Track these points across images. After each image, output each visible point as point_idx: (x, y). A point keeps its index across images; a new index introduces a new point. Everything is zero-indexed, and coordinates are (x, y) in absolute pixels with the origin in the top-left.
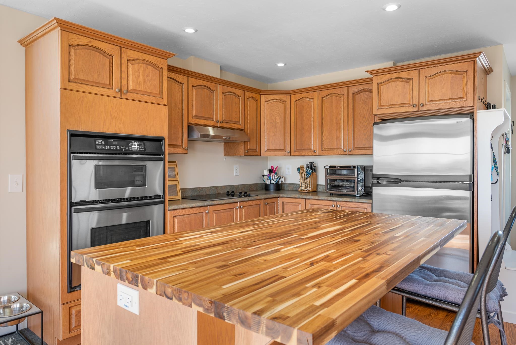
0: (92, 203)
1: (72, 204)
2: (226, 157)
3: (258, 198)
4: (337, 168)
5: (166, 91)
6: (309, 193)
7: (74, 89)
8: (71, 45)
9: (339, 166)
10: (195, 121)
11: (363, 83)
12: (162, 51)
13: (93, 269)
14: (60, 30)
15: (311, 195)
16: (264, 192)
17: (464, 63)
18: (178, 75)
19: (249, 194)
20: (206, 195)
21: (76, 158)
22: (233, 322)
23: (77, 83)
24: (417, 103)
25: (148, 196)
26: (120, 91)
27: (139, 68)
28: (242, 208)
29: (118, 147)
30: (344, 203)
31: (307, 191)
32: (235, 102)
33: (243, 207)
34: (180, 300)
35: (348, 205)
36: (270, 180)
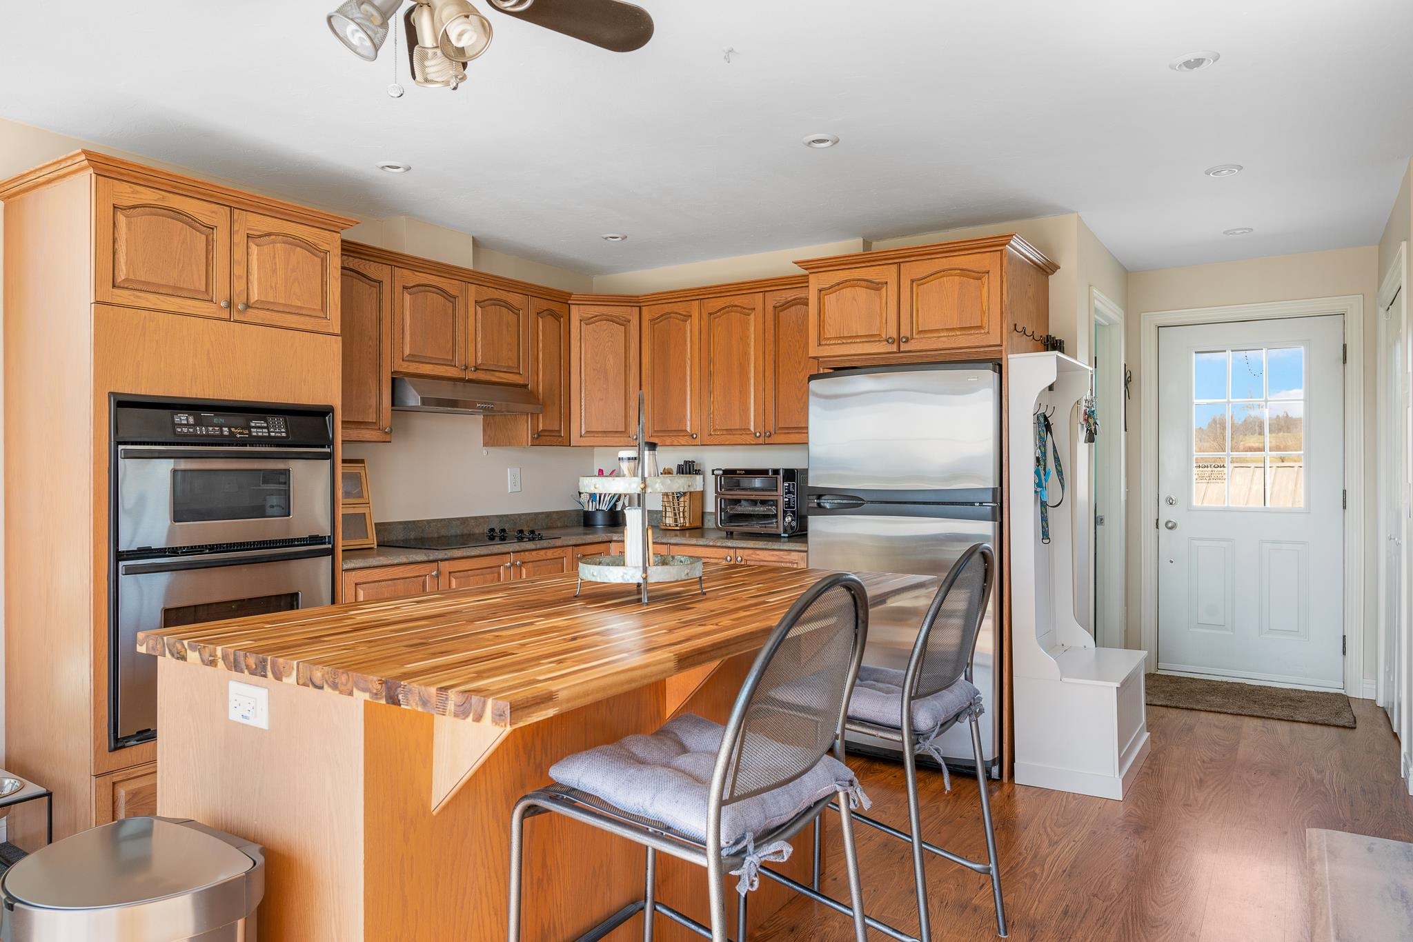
0: (166, 552)
1: (119, 556)
2: (490, 449)
3: (558, 542)
4: (739, 474)
5: (337, 302)
6: (684, 531)
7: (125, 302)
8: (118, 208)
9: (742, 470)
10: (410, 367)
11: (794, 286)
12: (328, 215)
13: (184, 658)
14: (94, 176)
15: (687, 535)
16: (581, 529)
17: (984, 255)
18: (368, 262)
19: (539, 534)
20: (439, 538)
21: (130, 455)
22: (412, 706)
23: (132, 289)
24: (895, 336)
25: (295, 539)
26: (230, 304)
27: (275, 254)
28: (520, 566)
29: (225, 429)
30: (751, 551)
31: (678, 528)
32: (508, 323)
33: (523, 563)
34: (335, 686)
35: (758, 557)
36: (594, 503)
